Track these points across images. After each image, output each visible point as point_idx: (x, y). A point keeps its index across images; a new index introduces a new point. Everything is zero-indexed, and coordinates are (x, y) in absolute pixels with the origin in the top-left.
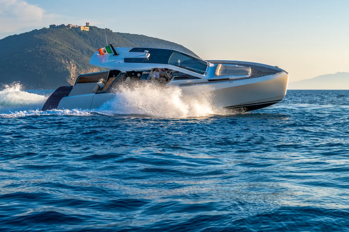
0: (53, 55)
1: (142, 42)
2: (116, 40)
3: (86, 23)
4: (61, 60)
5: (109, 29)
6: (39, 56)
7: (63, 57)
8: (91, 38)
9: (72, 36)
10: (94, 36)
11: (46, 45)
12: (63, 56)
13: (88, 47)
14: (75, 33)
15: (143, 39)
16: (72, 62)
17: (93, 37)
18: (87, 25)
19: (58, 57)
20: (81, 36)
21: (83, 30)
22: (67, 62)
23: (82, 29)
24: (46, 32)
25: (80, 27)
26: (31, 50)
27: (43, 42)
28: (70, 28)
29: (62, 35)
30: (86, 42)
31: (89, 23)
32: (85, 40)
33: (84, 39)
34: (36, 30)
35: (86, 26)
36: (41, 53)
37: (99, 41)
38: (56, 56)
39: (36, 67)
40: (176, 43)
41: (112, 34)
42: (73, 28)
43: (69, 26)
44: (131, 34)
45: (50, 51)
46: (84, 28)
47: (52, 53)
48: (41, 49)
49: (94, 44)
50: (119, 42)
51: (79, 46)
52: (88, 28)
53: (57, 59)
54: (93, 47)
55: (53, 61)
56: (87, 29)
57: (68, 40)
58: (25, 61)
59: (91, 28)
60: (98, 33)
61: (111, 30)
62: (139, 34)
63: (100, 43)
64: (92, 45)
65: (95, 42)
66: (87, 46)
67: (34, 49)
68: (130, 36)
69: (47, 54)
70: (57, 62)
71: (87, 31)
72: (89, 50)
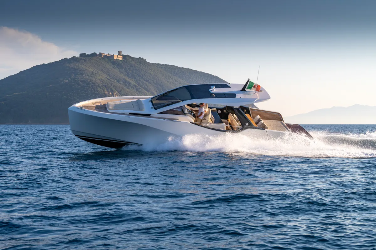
0: (95, 85)
1: (175, 73)
2: (151, 70)
3: (119, 52)
4: (104, 91)
5: (143, 58)
6: (80, 87)
7: (106, 88)
8: (125, 67)
9: (106, 65)
10: (128, 65)
11: (82, 74)
12: (106, 86)
13: (124, 77)
14: (108, 62)
15: (176, 70)
16: (116, 93)
17: (128, 67)
18: (119, 53)
19: (100, 88)
20: (115, 65)
21: (117, 59)
22: (110, 94)
23: (115, 58)
24: (79, 61)
25: (113, 56)
26: (66, 80)
27: (78, 72)
28: (102, 56)
29: (95, 64)
30: (121, 72)
31: (121, 52)
32: (120, 70)
33: (118, 68)
34: (66, 59)
35: (118, 55)
36: (81, 83)
37: (134, 71)
38: (98, 86)
39: (77, 99)
40: (210, 74)
41: (146, 63)
42: (105, 56)
43: (101, 54)
44: (161, 64)
45: (90, 81)
46: (117, 57)
47: (94, 83)
48: (80, 79)
49: (130, 74)
50: (155, 73)
51: (114, 76)
52: (122, 56)
53: (99, 90)
54: (129, 77)
55: (96, 92)
56: (120, 58)
57: (102, 69)
58: (63, 93)
59: (124, 57)
60: (133, 63)
61: (145, 60)
62: (170, 65)
63: (135, 73)
64: (128, 76)
65: (130, 71)
66: (122, 76)
67: (70, 79)
68: (162, 67)
69: (88, 84)
70: (101, 93)
71: (121, 61)
72: (125, 80)
